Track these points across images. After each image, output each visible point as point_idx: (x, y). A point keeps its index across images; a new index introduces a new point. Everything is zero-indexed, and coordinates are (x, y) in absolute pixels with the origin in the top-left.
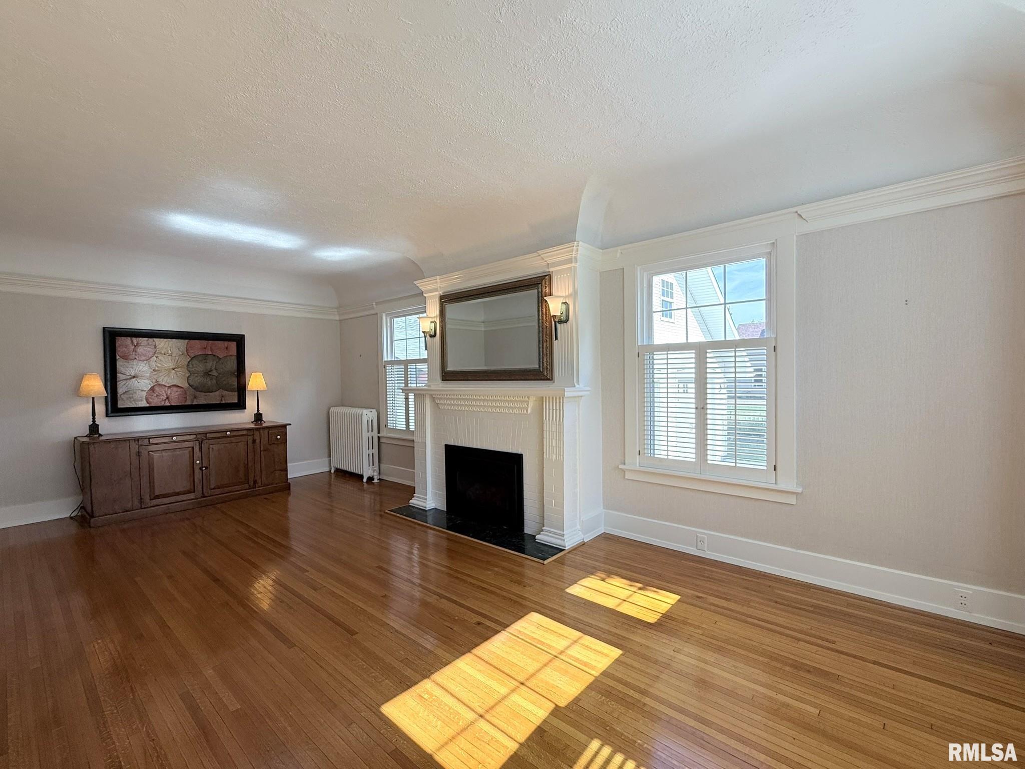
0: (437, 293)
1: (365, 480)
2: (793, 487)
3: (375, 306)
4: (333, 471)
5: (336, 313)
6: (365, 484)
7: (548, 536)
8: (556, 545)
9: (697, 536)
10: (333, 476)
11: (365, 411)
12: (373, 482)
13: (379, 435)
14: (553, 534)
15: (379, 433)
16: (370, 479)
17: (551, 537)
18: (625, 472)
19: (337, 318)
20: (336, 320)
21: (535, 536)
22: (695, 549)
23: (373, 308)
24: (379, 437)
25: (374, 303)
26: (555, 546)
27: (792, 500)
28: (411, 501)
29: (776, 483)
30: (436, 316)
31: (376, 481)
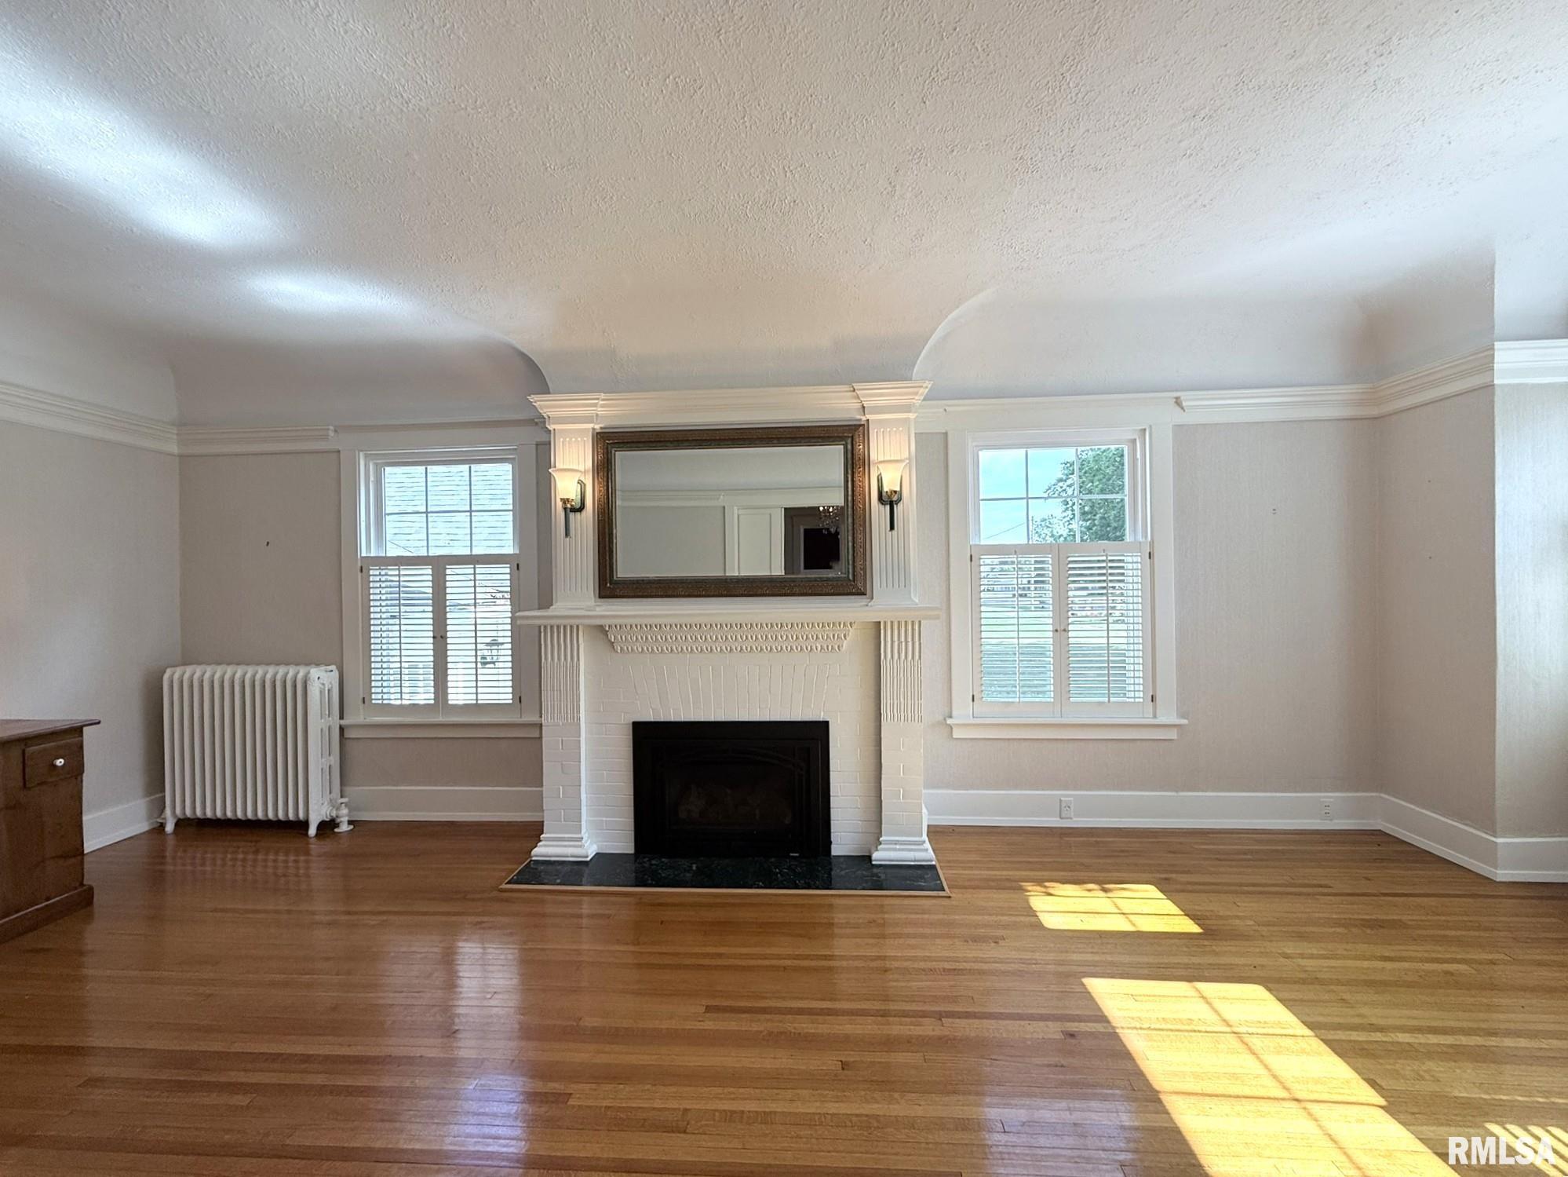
0: (591, 426)
1: (312, 831)
2: (1173, 719)
3: (331, 434)
4: (170, 828)
5: (175, 437)
6: (313, 841)
7: (895, 850)
8: (915, 861)
9: (1061, 801)
10: (171, 842)
11: (315, 672)
12: (336, 830)
13: (343, 722)
14: (901, 844)
15: (341, 717)
16: (328, 827)
17: (899, 850)
18: (952, 728)
19: (175, 449)
20: (173, 455)
21: (869, 858)
22: (1058, 819)
23: (325, 438)
24: (342, 729)
25: (331, 428)
26: (912, 863)
27: (1173, 735)
28: (536, 851)
29: (1155, 716)
30: (585, 472)
31: (344, 827)
